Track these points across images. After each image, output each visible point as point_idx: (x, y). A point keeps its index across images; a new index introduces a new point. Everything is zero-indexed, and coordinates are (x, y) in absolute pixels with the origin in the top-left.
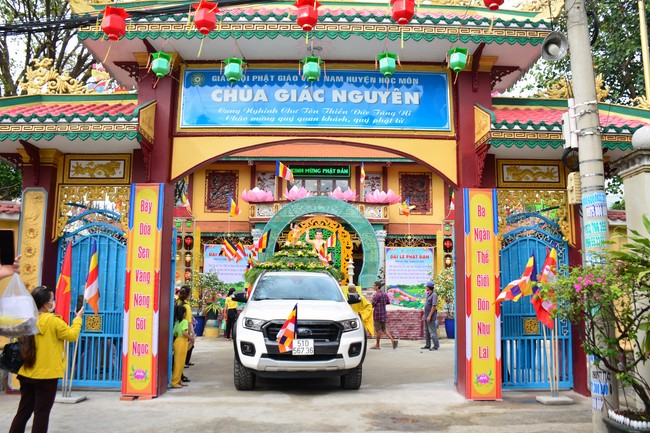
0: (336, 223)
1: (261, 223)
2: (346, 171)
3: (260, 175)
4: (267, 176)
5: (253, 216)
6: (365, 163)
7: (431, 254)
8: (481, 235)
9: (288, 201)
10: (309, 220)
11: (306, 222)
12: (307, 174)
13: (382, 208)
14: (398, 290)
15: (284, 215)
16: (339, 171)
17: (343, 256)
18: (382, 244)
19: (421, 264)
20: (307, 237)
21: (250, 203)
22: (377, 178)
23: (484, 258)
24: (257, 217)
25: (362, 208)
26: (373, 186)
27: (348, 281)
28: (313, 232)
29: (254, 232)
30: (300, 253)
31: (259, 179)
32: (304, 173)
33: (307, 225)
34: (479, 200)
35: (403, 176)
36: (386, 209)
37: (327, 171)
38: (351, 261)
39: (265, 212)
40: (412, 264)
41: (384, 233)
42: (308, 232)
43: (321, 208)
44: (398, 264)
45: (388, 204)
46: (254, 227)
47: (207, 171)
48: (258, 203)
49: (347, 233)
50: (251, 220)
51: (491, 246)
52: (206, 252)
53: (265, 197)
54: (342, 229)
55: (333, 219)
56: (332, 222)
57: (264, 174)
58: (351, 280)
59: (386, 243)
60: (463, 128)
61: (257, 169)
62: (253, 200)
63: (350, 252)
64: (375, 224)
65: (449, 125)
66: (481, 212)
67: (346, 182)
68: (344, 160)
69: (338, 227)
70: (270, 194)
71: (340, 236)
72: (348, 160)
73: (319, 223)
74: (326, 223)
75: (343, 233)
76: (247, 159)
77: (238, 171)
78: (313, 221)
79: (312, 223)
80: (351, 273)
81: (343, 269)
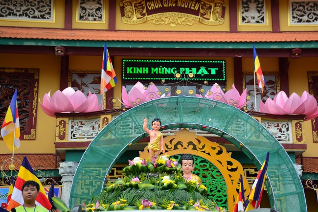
0: (215, 145)
1: (74, 151)
3: (76, 78)
4: (88, 79)
5: (62, 137)
6: (258, 50)
12: (155, 75)
13: (292, 125)
21: (58, 114)
22: (271, 82)
24: (69, 139)
29: (64, 167)
30: (166, 180)
32: (150, 75)
35: (314, 78)
36: (299, 127)
39: (84, 132)
43: (187, 120)
45: (300, 117)
46: (63, 161)
48: (73, 115)
49: (236, 164)
50: (57, 145)
53: (85, 104)
54: (226, 156)
55: (211, 139)
57: (82, 75)
61: (72, 67)
62: (62, 107)
68: (219, 47)
69: (220, 152)
70: (94, 102)
71: (223, 169)
72: (226, 47)
73: (185, 145)
74: (199, 146)
75: (230, 163)
76: (53, 44)
77: (38, 70)
78: (174, 143)
79: (171, 146)
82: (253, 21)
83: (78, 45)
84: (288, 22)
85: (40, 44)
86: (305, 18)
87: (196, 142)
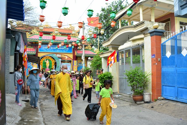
8: (75, 66)
11: (45, 57)
17: (52, 65)
18: (60, 62)
23: (76, 68)
34: (75, 62)
38: (54, 66)
41: (61, 60)
49: (53, 60)
51: (76, 67)
56: (50, 58)
59: (61, 62)
60: (74, 53)
63: (54, 64)
64: (59, 58)
65: (72, 52)
66: (75, 63)
80: (54, 68)
81: (52, 68)
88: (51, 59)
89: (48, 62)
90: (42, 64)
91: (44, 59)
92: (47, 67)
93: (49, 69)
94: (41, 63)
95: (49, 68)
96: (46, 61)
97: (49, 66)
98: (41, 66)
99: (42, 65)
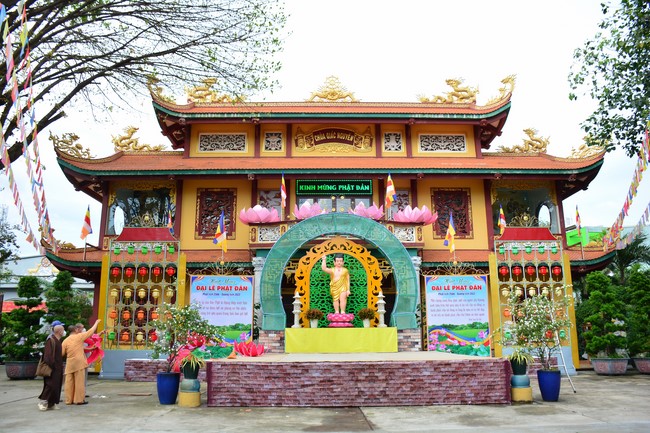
0: (359, 246)
1: (262, 250)
2: (367, 188)
3: (262, 194)
4: (271, 195)
5: (254, 240)
6: (392, 175)
7: (483, 284)
9: (298, 221)
10: (325, 244)
11: (322, 246)
12: (320, 191)
13: (415, 229)
14: (443, 331)
15: (293, 238)
16: (358, 188)
17: (370, 289)
19: (472, 297)
20: (324, 264)
21: (251, 224)
22: (404, 196)
24: (258, 241)
25: (390, 229)
26: (400, 204)
27: (377, 321)
28: (330, 259)
29: (256, 260)
31: (262, 199)
32: (316, 191)
33: (323, 249)
35: (435, 192)
36: (420, 230)
37: (344, 187)
38: (381, 295)
39: (269, 236)
40: (461, 297)
41: (417, 260)
42: (324, 257)
43: (340, 229)
44: (441, 298)
45: (421, 224)
46: (255, 256)
47: (198, 189)
48: (261, 225)
49: (374, 259)
50: (251, 245)
52: (193, 285)
53: (269, 217)
54: (367, 254)
55: (356, 242)
56: (355, 246)
57: (267, 192)
58: (382, 319)
59: (423, 271)
61: (260, 186)
62: (253, 219)
63: (378, 283)
67: (367, 201)
68: (366, 172)
69: (363, 251)
70: (276, 214)
71: (365, 263)
72: (371, 172)
73: (339, 247)
74: (348, 248)
75: (369, 259)
76: (246, 172)
77: (236, 189)
78: (331, 245)
79: (329, 248)
80: (382, 310)
81: (370, 306)
82: (393, 149)
83: (264, 172)
84: (418, 150)
85: (238, 173)
86: (430, 147)
87: (346, 245)
88: (358, 256)
89: (339, 273)
90: (306, 289)
91: (318, 256)
92: (336, 304)
93: (351, 316)
94: (299, 283)
95: (349, 310)
96: (330, 265)
97: (351, 299)
98: (297, 295)
99: (307, 295)
